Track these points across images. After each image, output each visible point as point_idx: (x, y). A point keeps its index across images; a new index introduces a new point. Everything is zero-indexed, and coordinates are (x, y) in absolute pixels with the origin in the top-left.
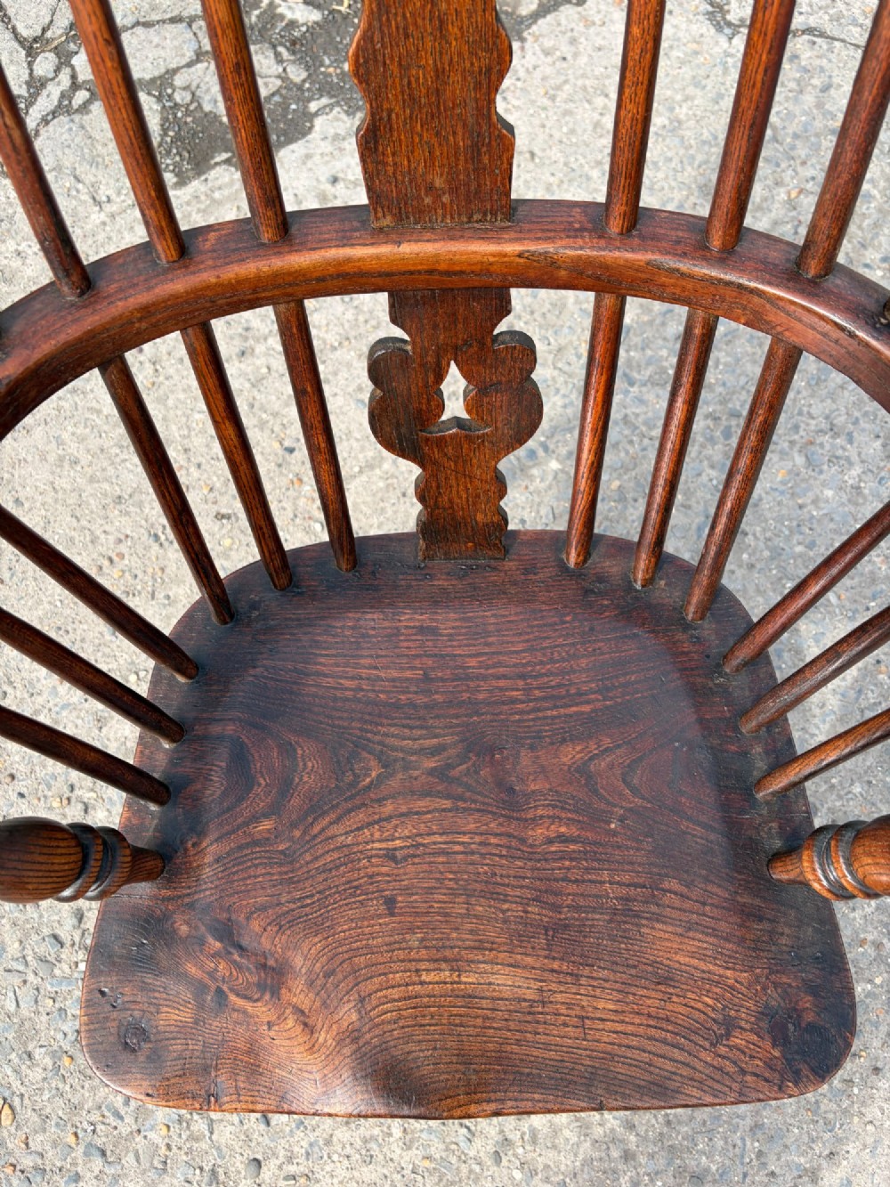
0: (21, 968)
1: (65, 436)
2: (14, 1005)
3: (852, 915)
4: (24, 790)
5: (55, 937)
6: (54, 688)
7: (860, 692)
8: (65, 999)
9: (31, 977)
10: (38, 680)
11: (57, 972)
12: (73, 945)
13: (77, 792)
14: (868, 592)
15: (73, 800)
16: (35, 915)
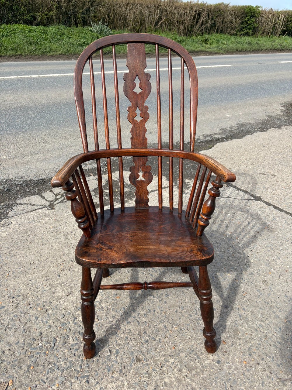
0: (23, 345)
1: (53, 245)
2: (19, 354)
3: (242, 328)
4: (32, 307)
5: (34, 338)
6: (43, 287)
7: (233, 285)
8: (34, 353)
9: (25, 348)
10: (39, 286)
11: (33, 346)
12: (38, 340)
13: (45, 307)
14: (231, 268)
15: (44, 309)
16: (29, 334)
